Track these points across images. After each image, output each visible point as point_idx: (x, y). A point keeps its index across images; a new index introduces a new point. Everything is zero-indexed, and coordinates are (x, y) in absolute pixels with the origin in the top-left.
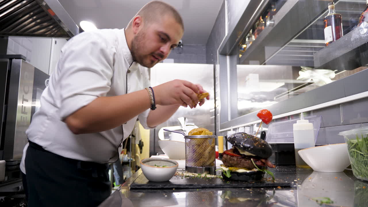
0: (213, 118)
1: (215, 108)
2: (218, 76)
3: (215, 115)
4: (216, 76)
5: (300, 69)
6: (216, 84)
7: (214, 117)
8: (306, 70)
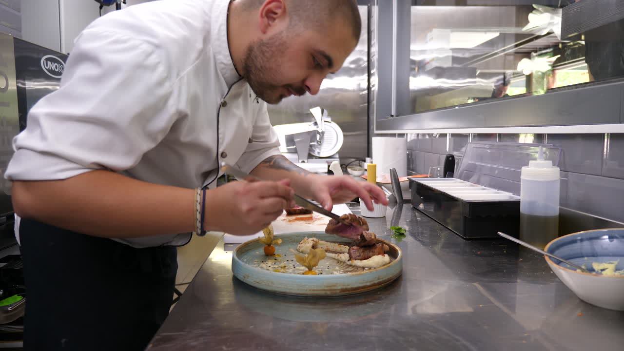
0: (365, 106)
1: (369, 88)
2: (374, 29)
3: (369, 102)
4: (372, 29)
5: (531, 9)
6: (373, 42)
7: (367, 104)
8: (542, 13)
